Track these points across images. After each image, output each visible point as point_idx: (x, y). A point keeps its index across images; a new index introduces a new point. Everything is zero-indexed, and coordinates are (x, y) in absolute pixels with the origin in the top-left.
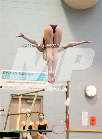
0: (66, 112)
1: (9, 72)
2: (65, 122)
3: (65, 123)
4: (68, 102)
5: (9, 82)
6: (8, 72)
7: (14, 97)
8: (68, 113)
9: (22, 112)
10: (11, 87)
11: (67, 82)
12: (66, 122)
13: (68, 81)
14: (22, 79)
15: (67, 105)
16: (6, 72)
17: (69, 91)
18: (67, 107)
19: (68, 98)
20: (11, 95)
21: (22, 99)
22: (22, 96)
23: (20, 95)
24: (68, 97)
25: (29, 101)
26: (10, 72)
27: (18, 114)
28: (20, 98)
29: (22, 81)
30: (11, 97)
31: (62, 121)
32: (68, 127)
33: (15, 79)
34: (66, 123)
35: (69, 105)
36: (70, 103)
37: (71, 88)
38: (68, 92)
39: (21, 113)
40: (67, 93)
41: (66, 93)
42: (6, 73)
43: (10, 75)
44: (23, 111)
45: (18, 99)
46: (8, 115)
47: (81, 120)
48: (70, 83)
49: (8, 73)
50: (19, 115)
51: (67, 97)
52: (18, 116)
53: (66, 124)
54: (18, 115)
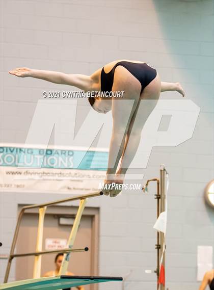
0: (159, 247)
1: (14, 148)
2: (155, 272)
3: (156, 274)
4: (161, 223)
5: (14, 173)
6: (10, 148)
7: (26, 211)
8: (162, 251)
9: (48, 249)
10: (18, 186)
11: (159, 171)
12: (157, 272)
13: (161, 171)
14: (45, 165)
15: (160, 230)
16: (5, 149)
17: (165, 196)
18: (159, 235)
19: (161, 212)
20: (20, 205)
21: (47, 215)
22: (46, 207)
23: (42, 206)
24: (163, 210)
25: (63, 221)
26: (17, 148)
27: (37, 254)
28: (42, 212)
29: (46, 170)
30: (18, 210)
31: (147, 271)
32: (164, 285)
33: (29, 165)
34: (158, 275)
35: (164, 231)
36: (167, 223)
37: (169, 188)
38: (163, 196)
39: (44, 251)
40: (160, 200)
41: (157, 200)
42: (7, 151)
43: (17, 156)
44: (49, 246)
45: (37, 215)
46: (12, 257)
47: (196, 268)
48: (167, 176)
49: (12, 152)
50: (40, 256)
51: (160, 209)
52: (38, 258)
53: (158, 278)
54: (36, 257)
